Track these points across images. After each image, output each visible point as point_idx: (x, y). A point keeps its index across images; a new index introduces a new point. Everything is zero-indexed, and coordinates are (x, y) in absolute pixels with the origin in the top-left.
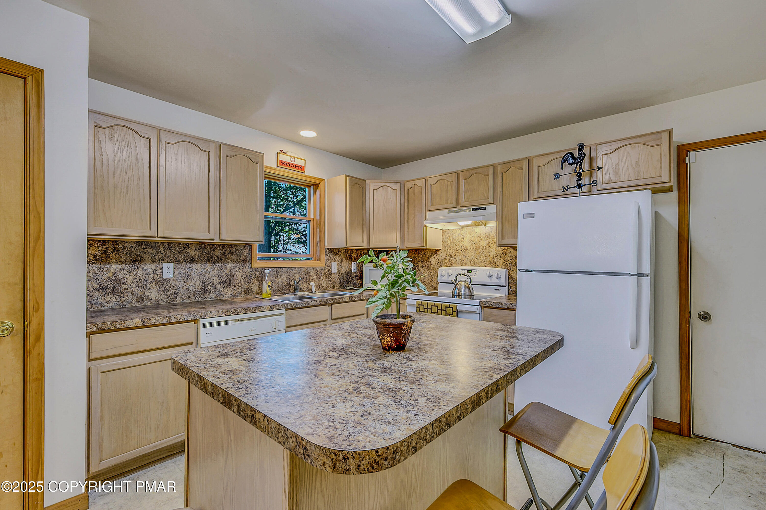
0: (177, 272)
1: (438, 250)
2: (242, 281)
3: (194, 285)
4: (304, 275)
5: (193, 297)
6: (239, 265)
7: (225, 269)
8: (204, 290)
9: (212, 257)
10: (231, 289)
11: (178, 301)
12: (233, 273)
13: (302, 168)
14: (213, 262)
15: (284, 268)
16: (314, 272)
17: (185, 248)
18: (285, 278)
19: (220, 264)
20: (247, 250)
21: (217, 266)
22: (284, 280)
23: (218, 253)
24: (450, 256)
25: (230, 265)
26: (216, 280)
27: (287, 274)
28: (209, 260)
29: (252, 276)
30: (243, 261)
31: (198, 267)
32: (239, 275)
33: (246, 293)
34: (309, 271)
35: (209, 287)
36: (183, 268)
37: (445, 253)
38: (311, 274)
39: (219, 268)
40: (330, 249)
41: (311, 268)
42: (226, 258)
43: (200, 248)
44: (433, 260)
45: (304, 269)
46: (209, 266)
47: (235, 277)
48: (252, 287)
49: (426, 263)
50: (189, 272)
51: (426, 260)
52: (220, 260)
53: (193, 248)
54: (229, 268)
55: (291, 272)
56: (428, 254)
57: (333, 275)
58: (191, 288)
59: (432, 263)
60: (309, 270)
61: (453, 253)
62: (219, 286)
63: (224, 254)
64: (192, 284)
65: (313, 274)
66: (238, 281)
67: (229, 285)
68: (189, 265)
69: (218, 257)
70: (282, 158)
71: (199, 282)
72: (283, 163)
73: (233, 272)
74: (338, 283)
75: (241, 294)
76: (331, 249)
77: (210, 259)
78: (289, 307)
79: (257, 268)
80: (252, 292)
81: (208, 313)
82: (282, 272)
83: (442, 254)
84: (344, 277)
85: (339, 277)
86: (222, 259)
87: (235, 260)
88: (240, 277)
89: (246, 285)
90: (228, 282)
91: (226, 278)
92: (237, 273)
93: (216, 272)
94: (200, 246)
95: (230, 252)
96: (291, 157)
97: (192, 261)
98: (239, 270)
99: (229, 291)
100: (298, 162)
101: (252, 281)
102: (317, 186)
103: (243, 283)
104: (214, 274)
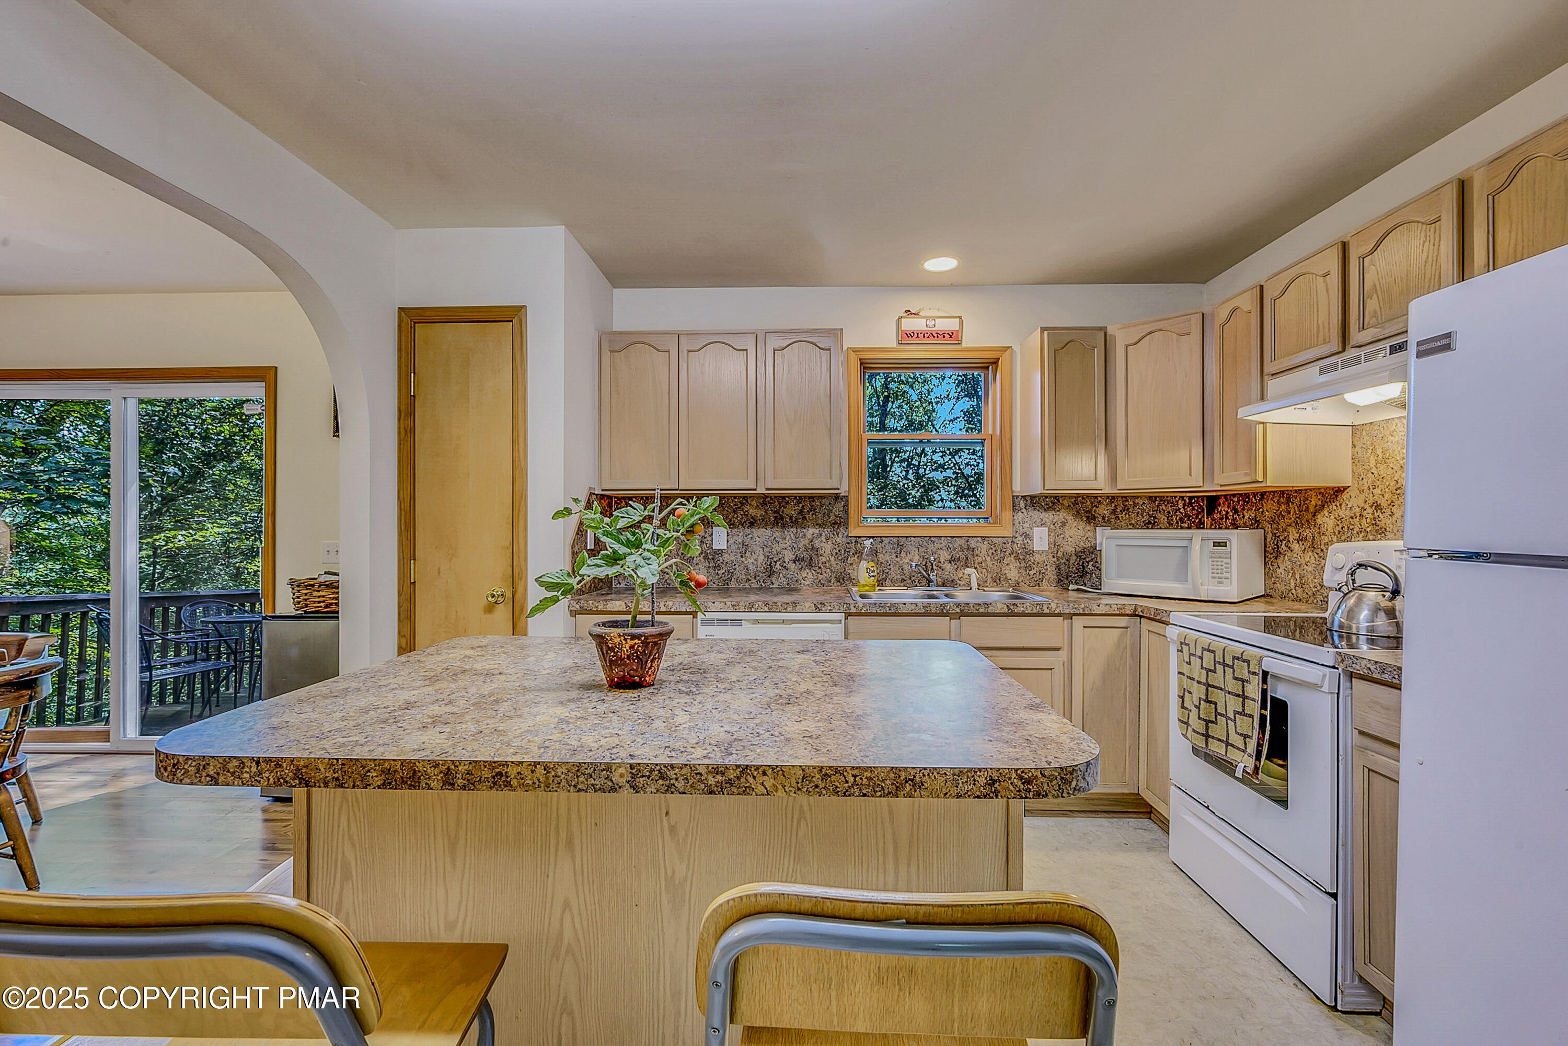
0: (731, 541)
1: (1338, 491)
2: (832, 559)
3: (755, 563)
4: (960, 553)
5: (754, 581)
6: (826, 531)
7: (802, 538)
9: (782, 518)
10: (813, 572)
11: (733, 584)
12: (817, 545)
13: (954, 336)
14: (783, 526)
15: (914, 537)
16: (984, 547)
17: (742, 504)
18: (917, 557)
19: (794, 530)
20: (840, 506)
21: (790, 532)
23: (791, 510)
24: (1377, 507)
25: (811, 531)
26: (789, 556)
27: (922, 550)
28: (777, 523)
29: (849, 552)
30: (834, 524)
31: (761, 534)
32: (827, 548)
33: (839, 581)
34: (973, 546)
35: (778, 566)
36: (740, 534)
37: (1362, 497)
38: (976, 552)
39: (792, 535)
40: (1028, 499)
41: (979, 539)
42: (804, 519)
43: (764, 504)
44: (1326, 520)
45: (962, 542)
46: (777, 533)
47: (820, 552)
48: (850, 571)
49: (1308, 531)
50: (748, 541)
51: (1308, 521)
52: (794, 522)
53: (754, 503)
54: (809, 536)
55: (931, 547)
56: (1313, 503)
57: (1037, 556)
58: (751, 567)
59: (1323, 530)
60: (973, 543)
61: (1387, 496)
62: (792, 566)
63: (801, 512)
64: (752, 560)
65: (984, 552)
66: (824, 559)
67: (810, 566)
68: (748, 531)
69: (791, 518)
70: (910, 324)
71: (762, 557)
72: (909, 335)
73: (817, 543)
74: (1051, 574)
75: (830, 582)
76: (1032, 497)
77: (779, 521)
78: (853, 610)
79: (859, 537)
80: (851, 579)
81: (710, 604)
82: (911, 546)
83: (1353, 501)
84: (1072, 562)
85: (1055, 559)
86: (799, 521)
87: (820, 522)
88: (828, 552)
89: (839, 567)
90: (808, 560)
91: (805, 553)
92: (822, 545)
93: (788, 542)
94: (764, 500)
95: (813, 509)
96: (927, 318)
97: (752, 525)
98: (827, 539)
99: (810, 575)
100: (943, 325)
101: (850, 560)
102: (996, 364)
103: (833, 562)
104: (785, 546)
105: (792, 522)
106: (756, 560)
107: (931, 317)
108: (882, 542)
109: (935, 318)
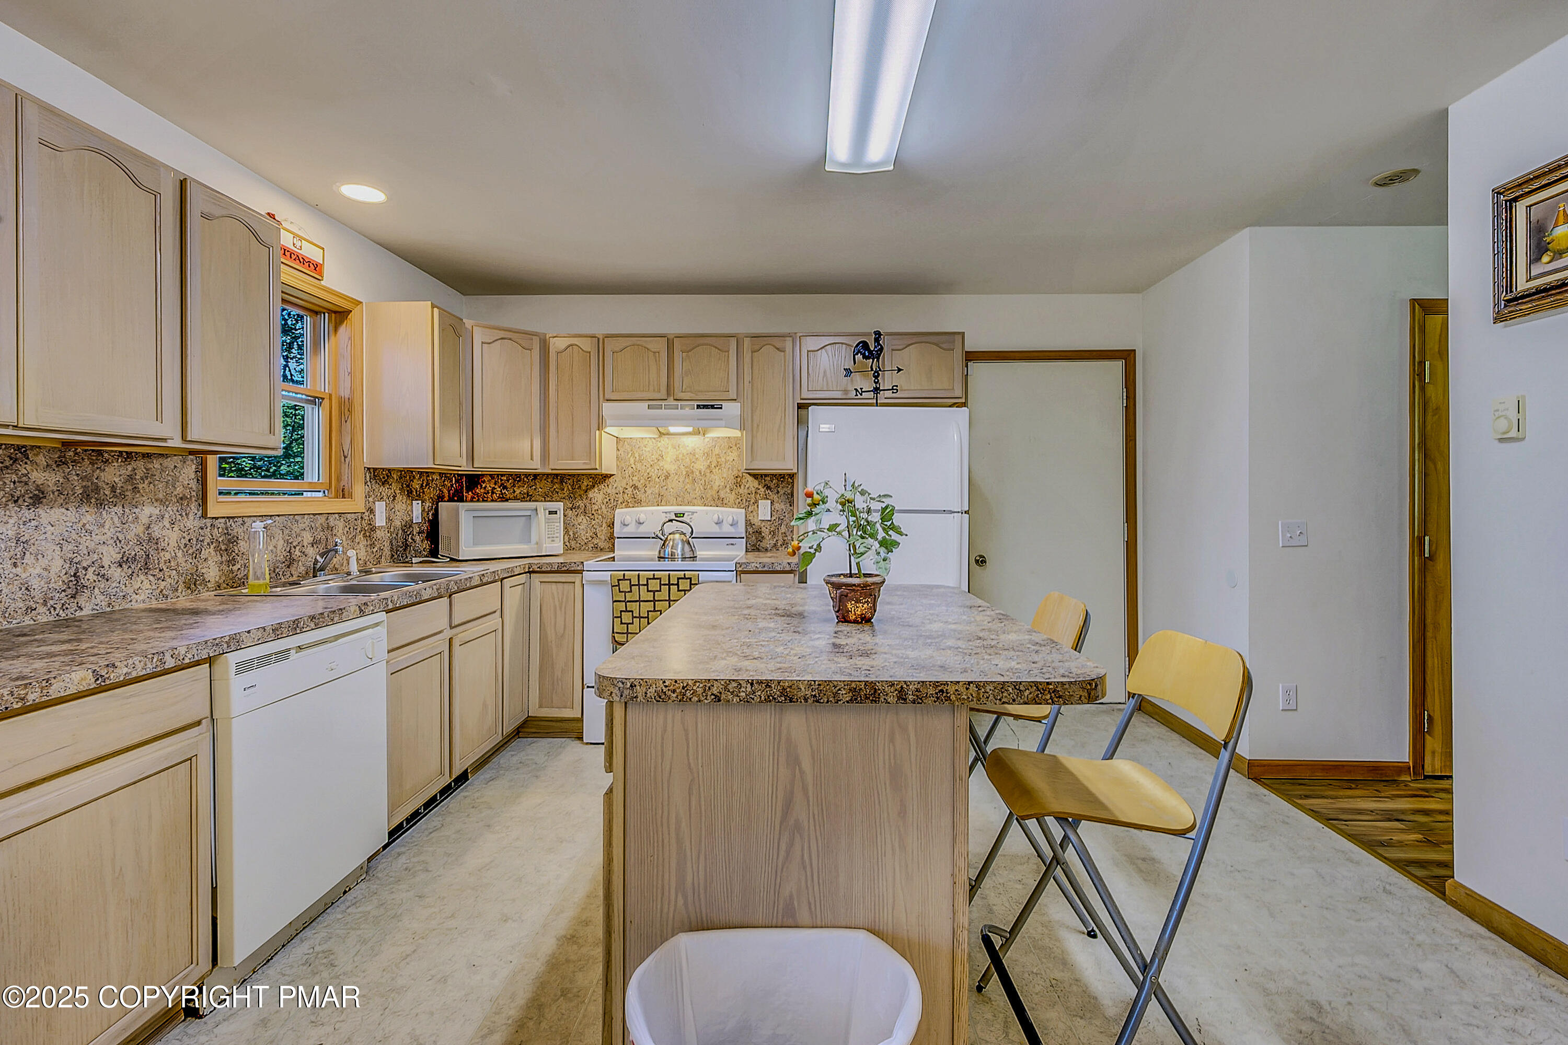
1: (607, 477)
2: (180, 554)
3: (45, 573)
4: (322, 534)
5: (43, 610)
6: (171, 511)
7: (133, 522)
8: (80, 587)
9: (97, 489)
10: (151, 578)
12: (156, 534)
13: (317, 268)
14: (100, 504)
15: (278, 516)
16: (340, 525)
18: (281, 542)
19: (119, 509)
20: (188, 470)
21: (112, 516)
22: (279, 548)
24: (635, 487)
25: (147, 510)
26: (110, 554)
27: (286, 532)
28: (89, 498)
29: (203, 541)
30: (181, 499)
31: (55, 519)
32: (171, 537)
33: (189, 588)
34: (333, 524)
35: (90, 575)
36: (11, 522)
37: (625, 481)
38: (336, 531)
39: (116, 519)
40: (372, 471)
41: (337, 515)
42: (135, 489)
43: (62, 458)
44: (597, 495)
45: (322, 520)
46: (89, 516)
47: (163, 544)
48: (204, 571)
49: (580, 502)
50: (28, 532)
51: (580, 495)
52: (118, 495)
54: (144, 519)
55: (294, 527)
56: (585, 484)
57: (378, 532)
58: (35, 583)
59: (593, 501)
60: (332, 521)
61: (641, 482)
62: (116, 573)
63: (131, 478)
64: (38, 570)
65: (341, 531)
66: (168, 556)
67: (146, 568)
68: (27, 513)
69: (113, 488)
71: (59, 562)
73: (156, 531)
74: (387, 552)
75: (177, 590)
76: (375, 469)
77: (92, 495)
79: (217, 518)
80: (205, 582)
83: (617, 484)
84: (399, 535)
85: (389, 535)
86: (125, 494)
87: (161, 496)
88: (173, 543)
89: (189, 566)
90: (141, 559)
91: (137, 549)
92: (165, 532)
93: (109, 531)
95: (147, 474)
96: (295, 235)
97: (36, 501)
98: (170, 523)
99: (146, 585)
100: (309, 251)
101: (204, 554)
102: (340, 315)
103: (181, 559)
104: (103, 538)
105: (116, 497)
107: (298, 236)
108: (244, 523)
109: (301, 239)
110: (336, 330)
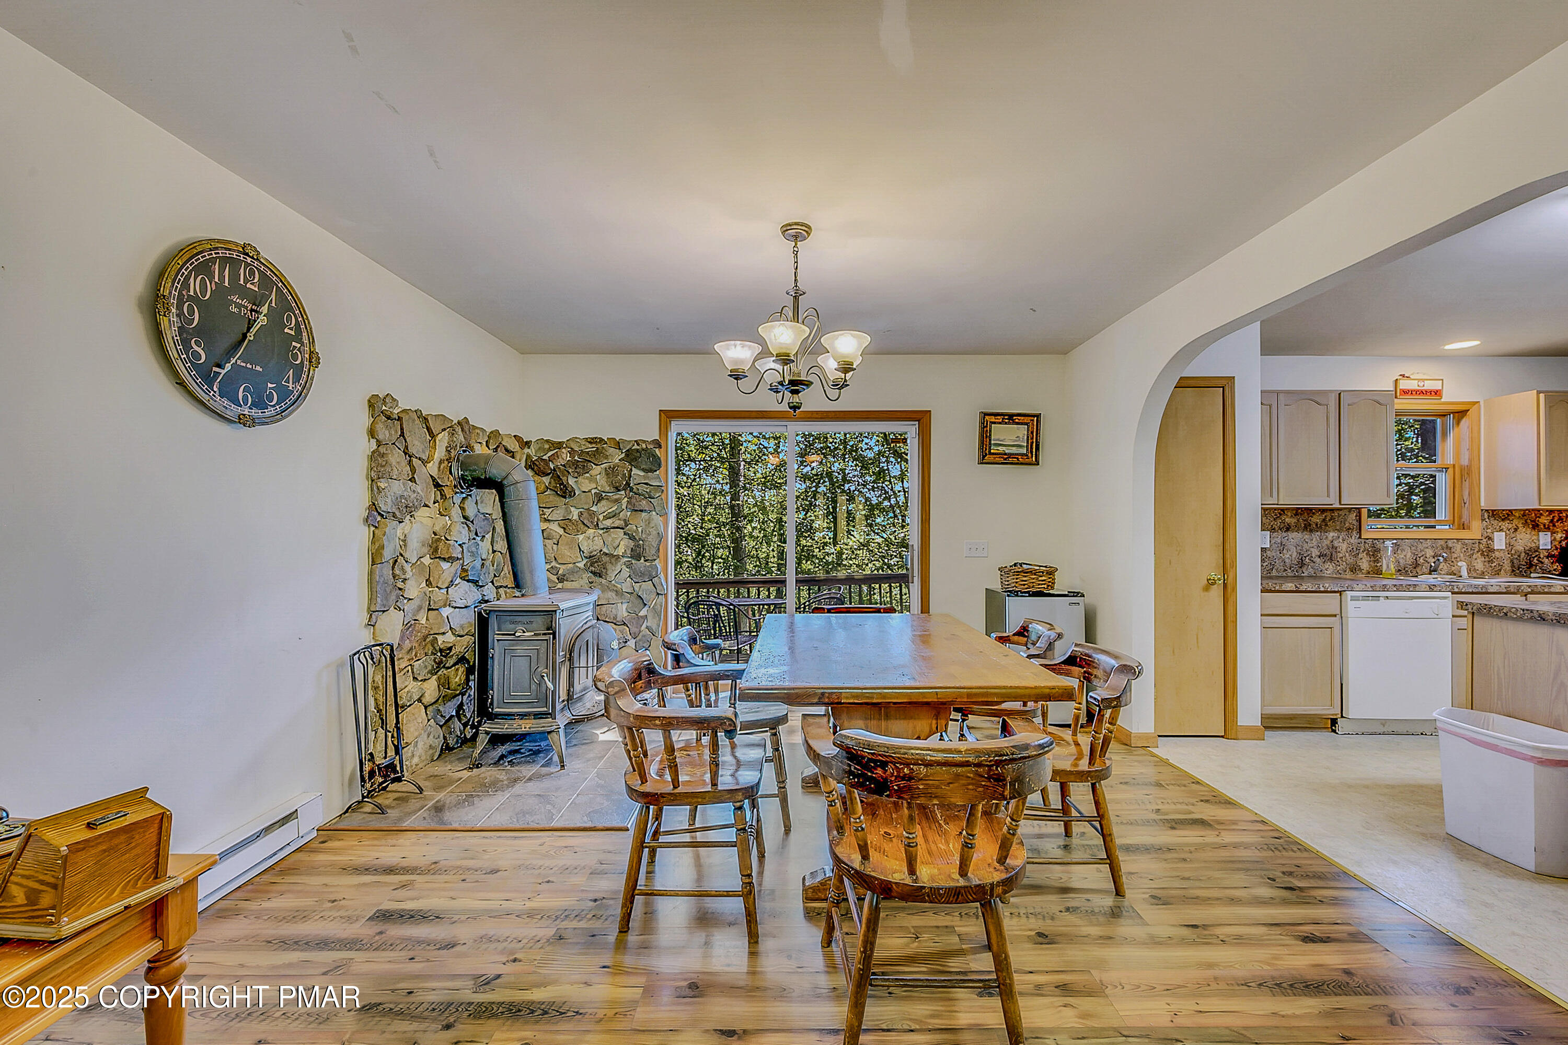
0: (1273, 542)
2: (1347, 555)
3: (1290, 557)
4: (1441, 551)
5: (1289, 571)
6: (1343, 535)
7: (1325, 539)
8: (1302, 564)
9: (1310, 525)
10: (1333, 564)
11: (1274, 573)
13: (1437, 393)
14: (1311, 531)
15: (1407, 539)
16: (1458, 546)
17: (1281, 514)
18: (1410, 554)
19: (1319, 533)
20: (1353, 516)
21: (1316, 536)
22: (1408, 557)
23: (1316, 519)
25: (1332, 534)
26: (1315, 552)
27: (1413, 548)
28: (1307, 528)
29: (1360, 550)
30: (1349, 529)
31: (1295, 537)
32: (1343, 547)
34: (1450, 545)
35: (1307, 560)
36: (1279, 537)
38: (1453, 550)
39: (1318, 538)
40: (1490, 511)
41: (1456, 540)
42: (1326, 525)
43: (1296, 514)
45: (1442, 542)
46: (1307, 536)
47: (1338, 550)
48: (1360, 564)
50: (1284, 541)
52: (1319, 528)
53: (1289, 514)
54: (1330, 538)
55: (1420, 546)
57: (1497, 553)
58: (1287, 560)
60: (1450, 544)
62: (1318, 560)
63: (1324, 520)
64: (1288, 556)
65: (1458, 550)
66: (1341, 555)
67: (1331, 560)
68: (1285, 534)
69: (1317, 525)
70: (1405, 384)
71: (1296, 554)
72: (1407, 392)
73: (1336, 544)
74: (1508, 566)
75: (1346, 571)
76: (1493, 510)
77: (1308, 528)
79: (1367, 539)
80: (1361, 570)
82: (1405, 545)
84: (1522, 557)
85: (1510, 556)
86: (1322, 527)
87: (1338, 528)
88: (1344, 549)
89: (1352, 561)
90: (1329, 555)
91: (1327, 551)
92: (1340, 544)
93: (1315, 543)
94: (1298, 512)
95: (1332, 519)
96: (1419, 380)
97: (1288, 530)
98: (1343, 540)
99: (1331, 566)
100: (1429, 385)
101: (1360, 556)
102: (1461, 414)
103: (1348, 558)
104: (1312, 545)
105: (1317, 528)
106: (1291, 555)
107: (1421, 379)
108: (1384, 542)
109: (1423, 380)
110: (1458, 423)
